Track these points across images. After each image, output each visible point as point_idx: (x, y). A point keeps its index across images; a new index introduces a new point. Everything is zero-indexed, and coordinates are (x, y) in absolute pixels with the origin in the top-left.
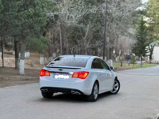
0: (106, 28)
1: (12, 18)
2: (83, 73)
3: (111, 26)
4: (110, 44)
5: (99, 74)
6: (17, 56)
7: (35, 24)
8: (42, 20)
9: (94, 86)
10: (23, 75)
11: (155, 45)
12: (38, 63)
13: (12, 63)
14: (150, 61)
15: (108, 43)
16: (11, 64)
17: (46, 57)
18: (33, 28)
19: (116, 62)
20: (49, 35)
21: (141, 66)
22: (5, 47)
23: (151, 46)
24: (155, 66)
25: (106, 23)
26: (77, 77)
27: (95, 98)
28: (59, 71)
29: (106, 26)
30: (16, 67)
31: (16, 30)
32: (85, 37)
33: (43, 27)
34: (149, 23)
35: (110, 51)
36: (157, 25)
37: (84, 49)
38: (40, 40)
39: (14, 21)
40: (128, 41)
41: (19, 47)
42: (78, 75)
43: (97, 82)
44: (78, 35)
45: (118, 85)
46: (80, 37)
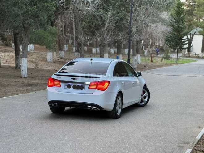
0: (132, 15)
1: (10, 5)
2: (103, 83)
3: (138, 11)
4: (137, 35)
5: (123, 83)
6: (17, 52)
7: (41, 11)
8: (50, 7)
9: (117, 98)
10: (26, 78)
11: (194, 33)
12: (45, 60)
13: (11, 60)
14: (188, 54)
15: (134, 34)
16: (9, 61)
17: (55, 51)
18: (38, 17)
19: (144, 56)
20: (58, 23)
21: (177, 62)
22: (2, 41)
23: (190, 35)
24: (195, 61)
25: (132, 8)
26: (95, 88)
27: (118, 114)
28: (73, 80)
29: (132, 12)
30: (16, 66)
31: (16, 22)
32: (106, 28)
33: (51, 15)
34: (187, 5)
35: (137, 44)
36: (198, 7)
37: (104, 43)
38: (48, 32)
39: (13, 10)
40: (161, 29)
41: (20, 41)
42: (96, 85)
43: (120, 94)
44: (96, 25)
45: (148, 95)
46: (98, 27)
